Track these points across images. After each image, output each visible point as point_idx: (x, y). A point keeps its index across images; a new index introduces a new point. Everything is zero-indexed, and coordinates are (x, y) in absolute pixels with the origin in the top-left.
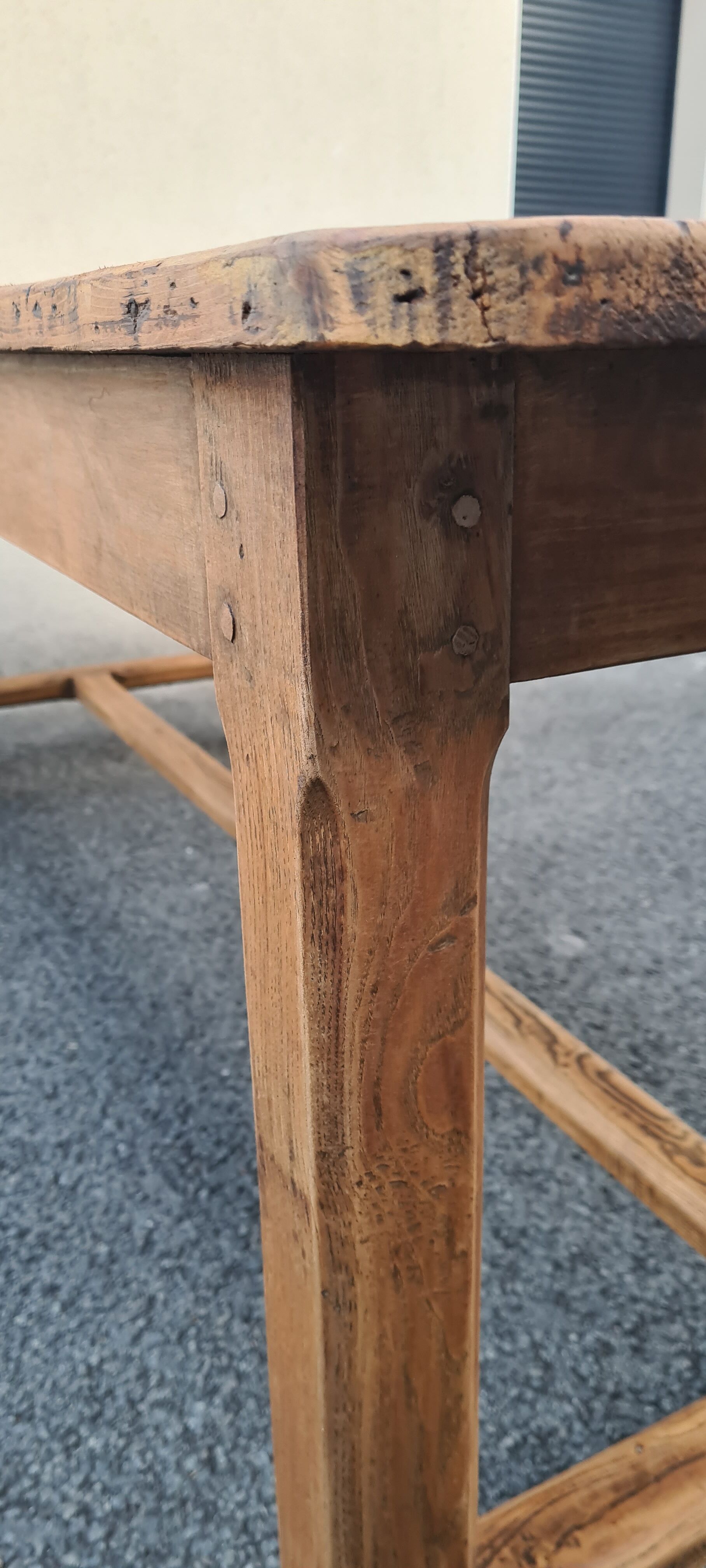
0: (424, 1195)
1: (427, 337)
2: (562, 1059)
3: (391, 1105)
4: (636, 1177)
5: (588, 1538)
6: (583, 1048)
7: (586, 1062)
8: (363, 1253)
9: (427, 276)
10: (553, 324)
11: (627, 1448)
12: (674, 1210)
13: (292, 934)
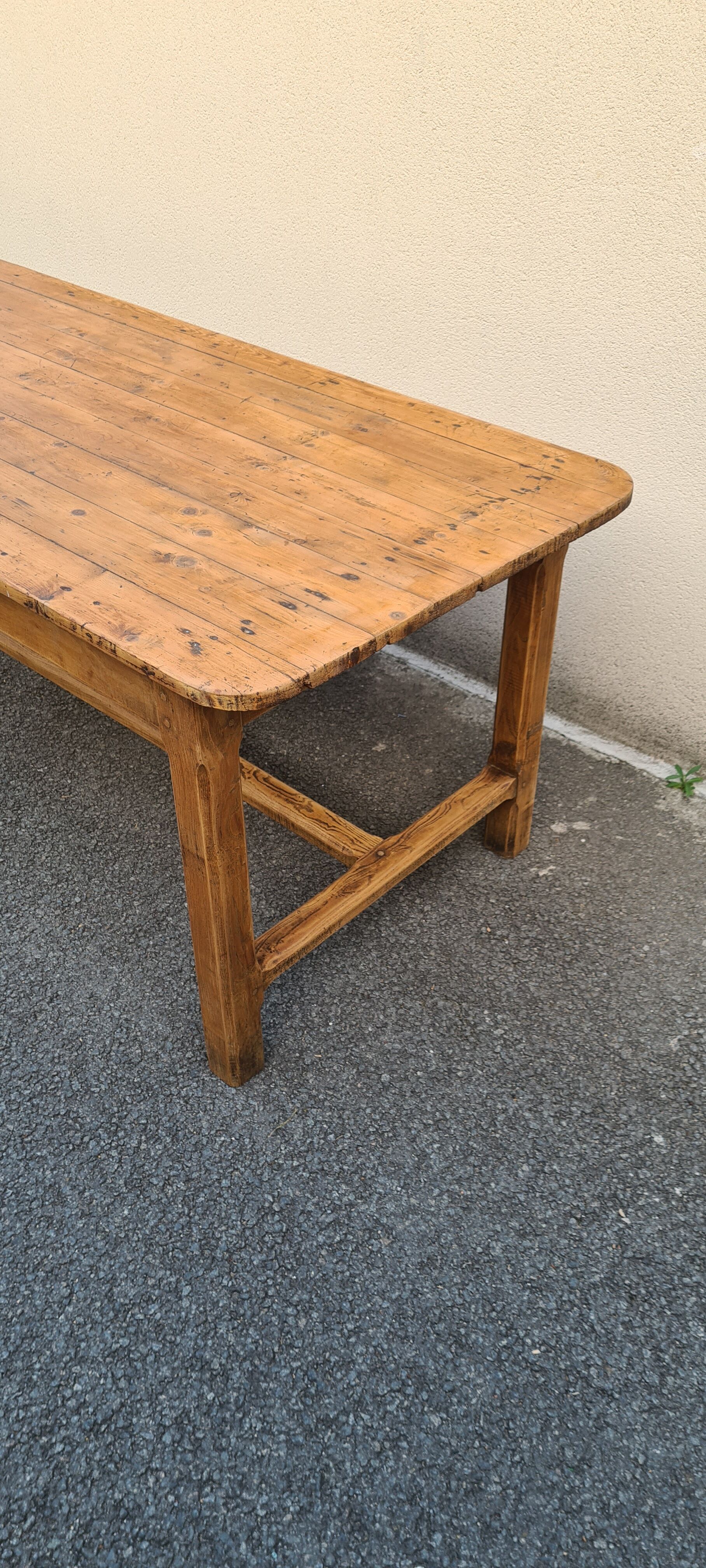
0: (233, 852)
1: (235, 710)
2: (247, 775)
3: (224, 832)
4: (286, 820)
5: (286, 940)
6: (256, 768)
7: (257, 774)
8: (220, 869)
9: (234, 701)
10: (257, 707)
11: (296, 913)
12: (303, 831)
13: (196, 797)
